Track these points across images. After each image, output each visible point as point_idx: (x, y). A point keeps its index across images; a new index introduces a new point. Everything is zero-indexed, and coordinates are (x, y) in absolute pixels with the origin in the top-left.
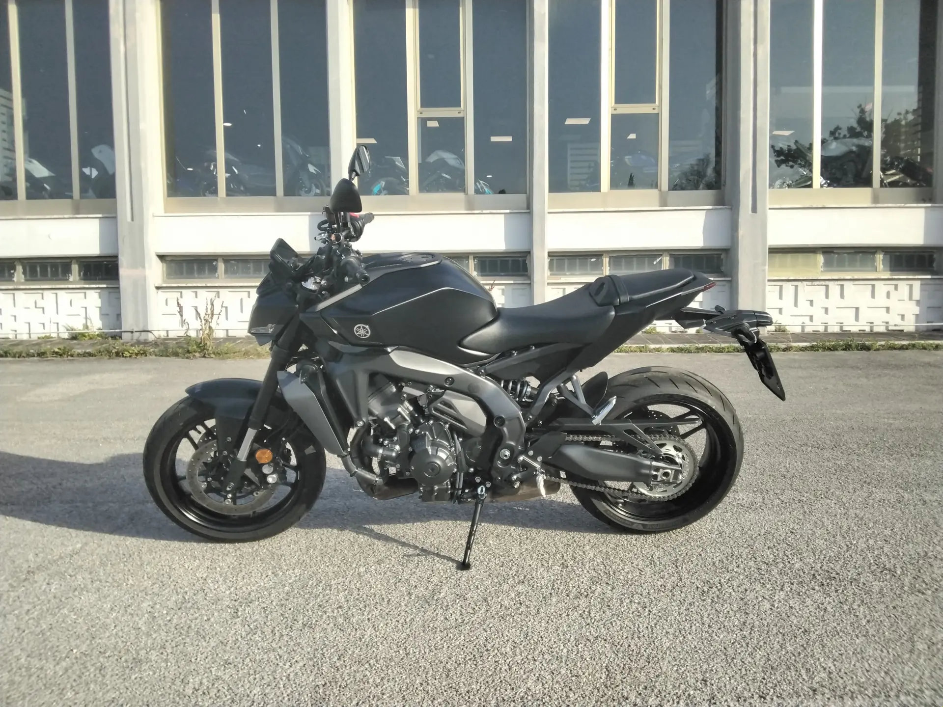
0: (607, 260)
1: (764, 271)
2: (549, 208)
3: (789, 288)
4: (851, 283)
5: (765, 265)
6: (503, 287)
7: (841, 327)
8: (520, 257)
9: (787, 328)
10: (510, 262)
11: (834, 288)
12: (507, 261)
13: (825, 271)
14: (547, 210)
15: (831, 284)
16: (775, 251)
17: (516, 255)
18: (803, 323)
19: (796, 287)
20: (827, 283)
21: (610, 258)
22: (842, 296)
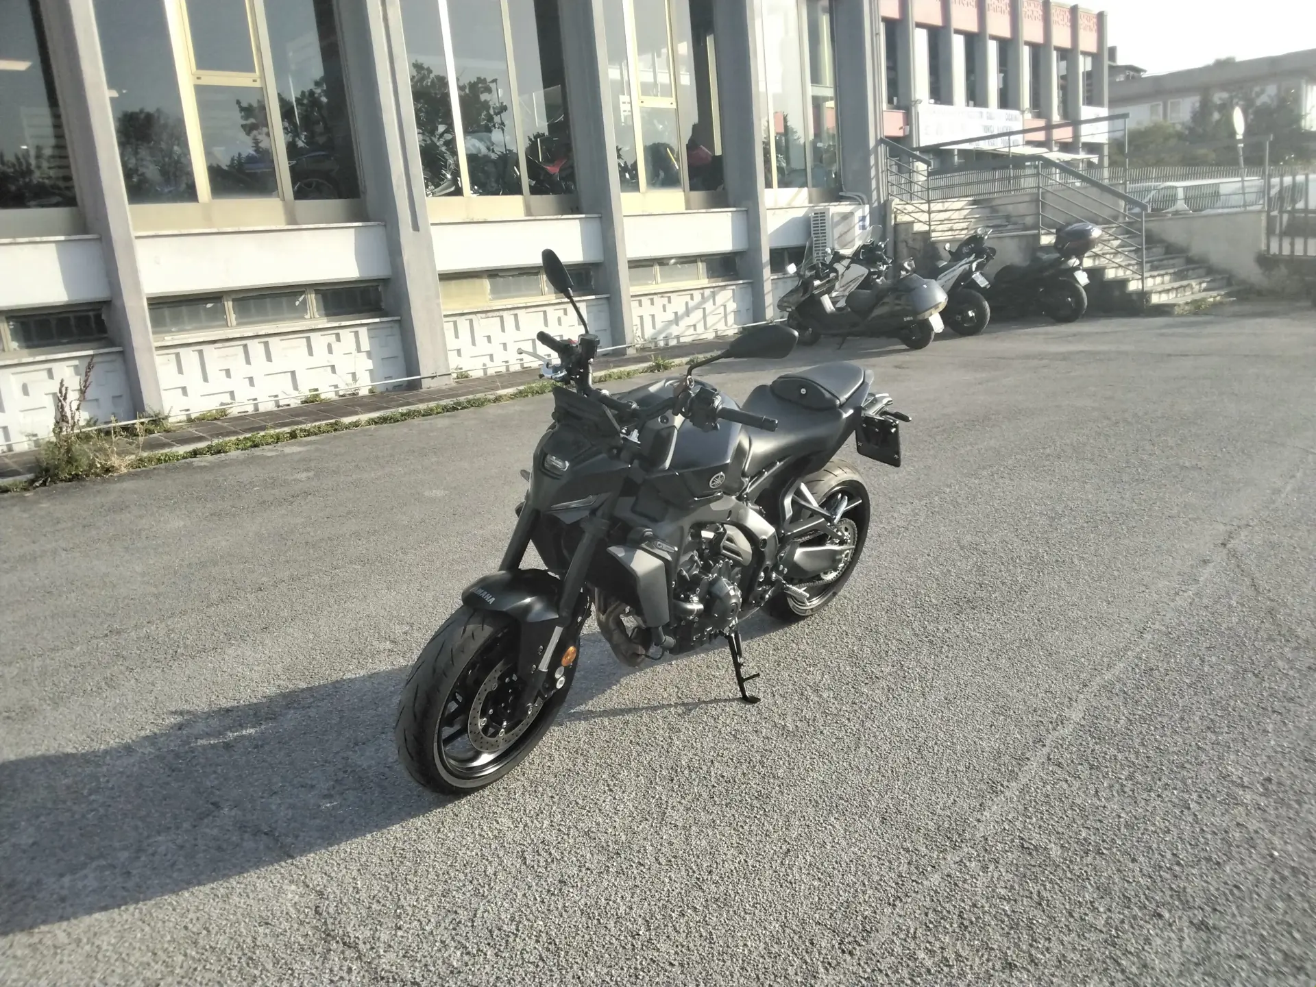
0: (230, 303)
1: (438, 305)
2: (135, 230)
3: (463, 323)
4: (524, 310)
5: (438, 297)
6: (76, 362)
7: (522, 365)
8: (90, 310)
9: (470, 373)
10: (73, 322)
11: (509, 318)
12: (69, 318)
13: (494, 299)
14: (134, 234)
15: (505, 314)
16: (446, 277)
17: (85, 308)
18: (484, 365)
19: (471, 321)
20: (501, 313)
21: (234, 300)
22: (518, 328)
